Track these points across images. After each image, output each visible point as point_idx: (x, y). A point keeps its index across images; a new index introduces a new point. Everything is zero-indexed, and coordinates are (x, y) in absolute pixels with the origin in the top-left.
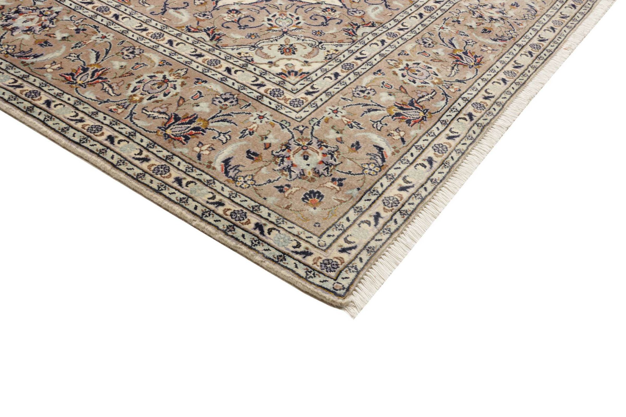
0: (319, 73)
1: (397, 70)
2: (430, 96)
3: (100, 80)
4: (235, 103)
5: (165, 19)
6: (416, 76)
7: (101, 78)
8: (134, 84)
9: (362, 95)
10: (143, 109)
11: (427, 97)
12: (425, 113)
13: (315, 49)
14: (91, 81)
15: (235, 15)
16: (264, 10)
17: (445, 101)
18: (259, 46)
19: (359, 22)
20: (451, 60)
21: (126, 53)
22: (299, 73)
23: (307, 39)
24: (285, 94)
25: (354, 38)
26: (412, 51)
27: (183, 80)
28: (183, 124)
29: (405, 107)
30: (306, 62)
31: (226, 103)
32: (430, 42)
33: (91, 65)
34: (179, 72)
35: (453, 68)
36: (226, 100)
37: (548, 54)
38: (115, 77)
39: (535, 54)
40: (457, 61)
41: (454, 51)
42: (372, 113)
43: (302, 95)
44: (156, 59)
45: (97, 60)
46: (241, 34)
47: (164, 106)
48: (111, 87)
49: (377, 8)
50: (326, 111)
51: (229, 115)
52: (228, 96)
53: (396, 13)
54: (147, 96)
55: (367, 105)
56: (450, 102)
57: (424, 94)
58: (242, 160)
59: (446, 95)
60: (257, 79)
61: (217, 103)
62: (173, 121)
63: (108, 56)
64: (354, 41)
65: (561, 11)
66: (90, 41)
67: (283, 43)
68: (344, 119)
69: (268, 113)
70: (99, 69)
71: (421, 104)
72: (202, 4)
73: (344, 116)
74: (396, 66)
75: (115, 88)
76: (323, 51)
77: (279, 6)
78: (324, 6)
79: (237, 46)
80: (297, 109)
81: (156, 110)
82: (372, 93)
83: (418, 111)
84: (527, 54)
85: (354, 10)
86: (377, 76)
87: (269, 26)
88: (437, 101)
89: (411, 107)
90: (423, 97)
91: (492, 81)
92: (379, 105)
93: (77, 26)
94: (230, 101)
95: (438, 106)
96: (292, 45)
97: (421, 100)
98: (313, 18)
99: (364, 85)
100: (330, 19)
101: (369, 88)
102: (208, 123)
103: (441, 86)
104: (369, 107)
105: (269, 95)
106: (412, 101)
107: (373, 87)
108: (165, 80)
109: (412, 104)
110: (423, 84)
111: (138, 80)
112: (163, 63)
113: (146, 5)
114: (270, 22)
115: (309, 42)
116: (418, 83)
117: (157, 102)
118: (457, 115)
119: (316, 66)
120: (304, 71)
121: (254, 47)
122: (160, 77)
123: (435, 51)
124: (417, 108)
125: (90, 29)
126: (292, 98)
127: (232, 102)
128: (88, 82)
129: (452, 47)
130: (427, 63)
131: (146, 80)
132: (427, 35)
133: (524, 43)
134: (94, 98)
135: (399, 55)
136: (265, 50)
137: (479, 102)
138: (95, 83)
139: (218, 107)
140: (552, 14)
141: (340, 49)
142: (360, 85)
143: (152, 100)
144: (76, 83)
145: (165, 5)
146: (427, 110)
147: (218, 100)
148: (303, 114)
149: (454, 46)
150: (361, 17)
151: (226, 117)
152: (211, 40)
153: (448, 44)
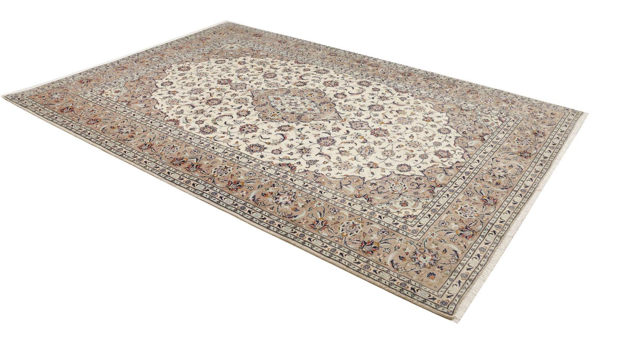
0: (421, 215)
1: (457, 210)
2: (474, 223)
3: (326, 227)
4: (388, 234)
5: (343, 192)
6: (467, 213)
7: (326, 225)
8: (341, 228)
9: (443, 225)
10: (349, 239)
11: (473, 224)
12: (473, 232)
13: (417, 202)
15: (375, 186)
16: (387, 182)
17: (482, 225)
18: (391, 203)
19: (434, 184)
20: (482, 203)
21: (332, 212)
22: (412, 216)
23: (412, 197)
24: (409, 228)
25: (434, 194)
26: (463, 199)
27: (362, 224)
28: (368, 245)
29: (464, 230)
30: (414, 210)
31: (384, 234)
32: (471, 193)
33: (319, 219)
34: (359, 219)
35: (483, 207)
36: (383, 232)
37: (530, 195)
38: (332, 225)
39: (523, 195)
40: (485, 203)
41: (483, 197)
42: (449, 234)
43: (416, 227)
44: (347, 214)
45: (321, 216)
46: (380, 197)
47: (358, 237)
48: (332, 230)
49: (441, 175)
50: (428, 235)
51: (387, 240)
52: (384, 230)
53: (451, 177)
54: (349, 233)
55: (446, 230)
56: (484, 226)
57: (472, 222)
58: (398, 261)
59: (482, 222)
60: (394, 221)
62: (364, 244)
63: (325, 214)
64: (434, 196)
65: (535, 168)
66: (315, 207)
67: (401, 200)
68: (437, 238)
69: (403, 237)
70: (324, 221)
71: (471, 228)
72: (357, 181)
73: (437, 237)
74: (456, 209)
75: (334, 230)
76: (420, 203)
77: (394, 179)
78: (415, 177)
79: (380, 203)
80: (416, 235)
81: (355, 239)
82: (447, 224)
83: (470, 231)
84: (519, 195)
85: (431, 178)
86: (448, 215)
87: (392, 191)
88: (478, 226)
89: (466, 230)
90: (471, 224)
91: (503, 213)
92: (452, 230)
93: (306, 199)
94: (385, 233)
95: (479, 228)
96: (405, 201)
97: (470, 226)
98: (412, 185)
99: (443, 220)
100: (420, 185)
101: (446, 221)
102: (379, 244)
103: (479, 217)
104: (447, 231)
105: (401, 229)
106: (466, 226)
107: (447, 221)
108: (354, 225)
109: (466, 228)
110: (470, 217)
111: (342, 225)
112: (350, 216)
113: (332, 184)
114: (392, 189)
115: (413, 199)
116: (468, 217)
117: (354, 235)
118: (488, 232)
119: (419, 211)
120: (414, 215)
121: (388, 203)
122: (351, 223)
123: (474, 198)
124: (469, 230)
125: (312, 200)
126: (412, 229)
127: (386, 233)
128: (322, 228)
129: (481, 195)
130: (471, 205)
131: (346, 225)
132: (469, 189)
133: (517, 189)
134: (327, 236)
135: (457, 202)
136: (394, 205)
137: (498, 224)
138: (325, 228)
139: (381, 236)
140: (531, 170)
141: (429, 201)
142: (441, 220)
143: (352, 235)
144: (317, 229)
145: (341, 183)
146: (474, 231)
147: (380, 233)
148: (419, 237)
149: (483, 194)
150: (435, 182)
151: (386, 241)
152: (368, 201)
153: (480, 194)
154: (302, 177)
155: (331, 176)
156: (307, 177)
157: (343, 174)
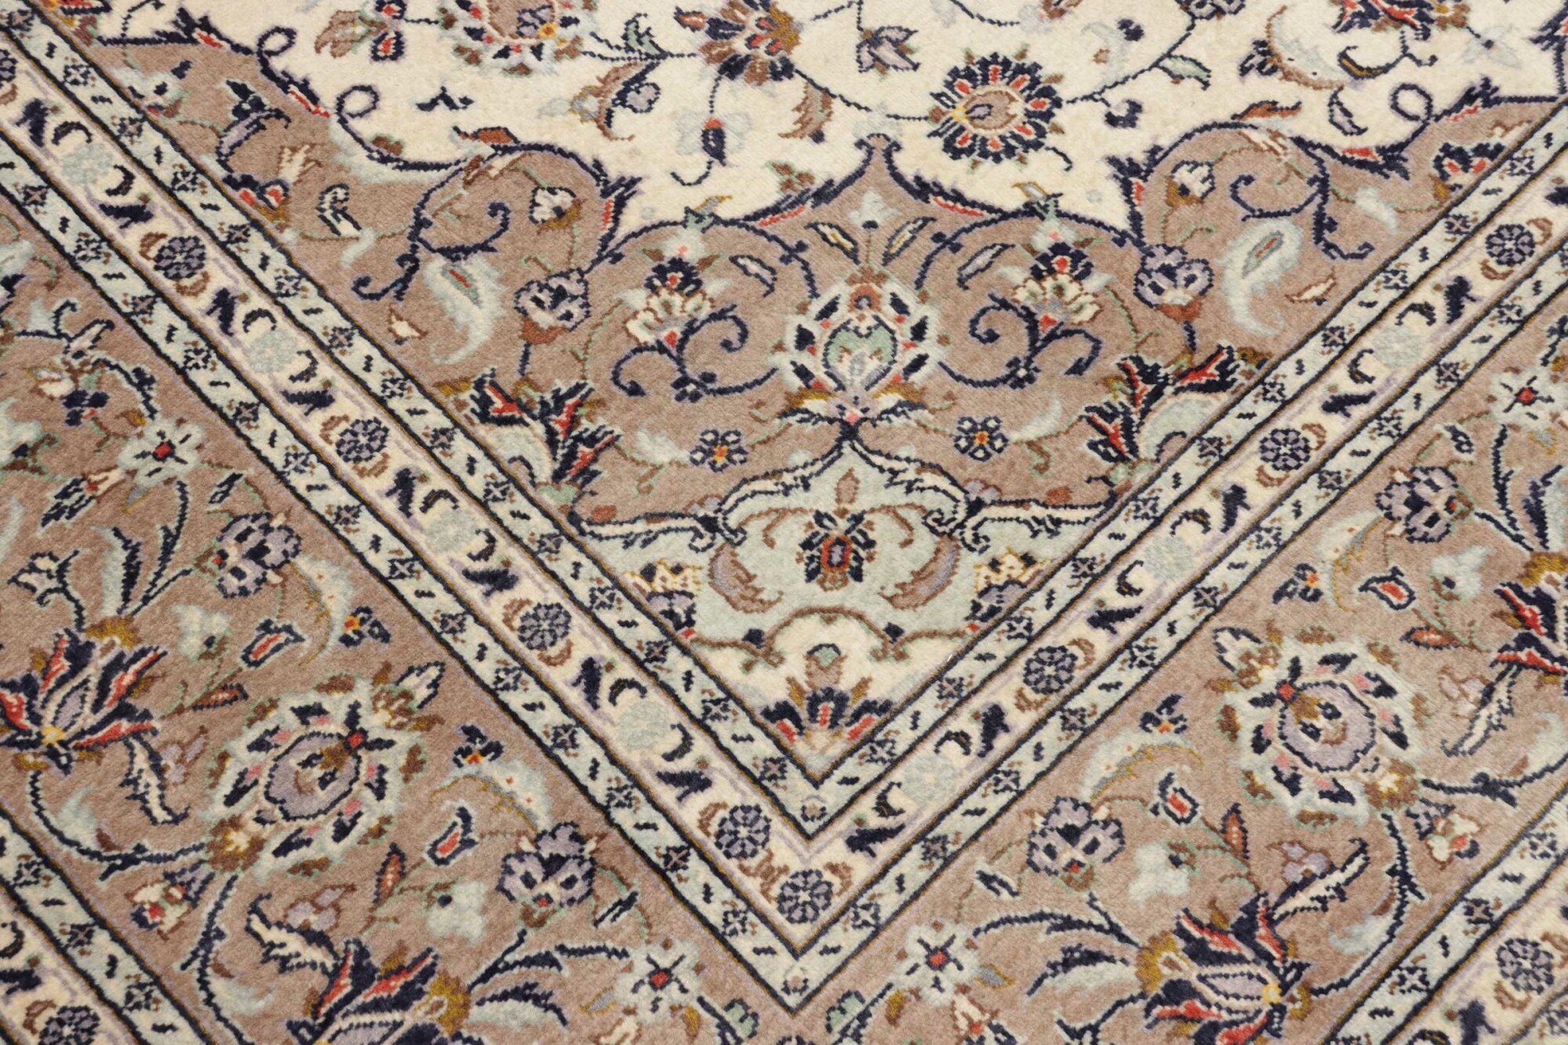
0: (929, 708)
1: (1239, 699)
2: (1338, 877)
3: (124, 727)
4: (579, 888)
5: (402, 329)
6: (1312, 747)
7: (131, 713)
9: (1068, 853)
10: (254, 909)
11: (1318, 889)
12: (1285, 987)
13: (947, 546)
14: (94, 730)
15: (677, 300)
16: (795, 269)
17: (1388, 920)
18: (733, 521)
19: (1165, 355)
20: (1499, 635)
21: (234, 557)
22: (853, 706)
23: (929, 479)
24: (774, 843)
25: (1120, 474)
26: (1342, 565)
27: (416, 737)
28: (377, 1006)
29: (1215, 945)
30: (894, 631)
31: (551, 888)
32: (1439, 505)
33: (101, 628)
34: (411, 681)
35: (1489, 692)
36: (552, 865)
38: (180, 710)
40: (1525, 641)
41: (1531, 569)
42: (1078, 973)
43: (833, 849)
44: (341, 598)
45: (126, 597)
46: (676, 434)
47: (328, 897)
48: (159, 770)
49: (1273, 243)
50: (902, 955)
51: (547, 960)
52: (561, 846)
53: (1350, 273)
54: (280, 829)
55: (1068, 924)
56: (1412, 925)
57: (1314, 866)
59: (1405, 878)
60: (685, 745)
61: (514, 884)
62: (346, 984)
63: (168, 573)
64: (1113, 497)
66: (115, 476)
67: (828, 506)
68: (963, 1004)
69: (689, 948)
70: (129, 651)
71: (1284, 930)
72: (559, 212)
73: (963, 989)
74: (1247, 677)
75: (173, 775)
76: (974, 557)
77: (860, 236)
78: (1047, 233)
79: (650, 517)
80: (799, 933)
81: (296, 920)
82: (1107, 845)
83: (1261, 970)
85: (1171, 260)
86: (1156, 737)
87: (796, 383)
88: (1358, 917)
89: (1240, 948)
90: (1308, 880)
92: (1114, 930)
93: (75, 374)
94: (563, 875)
95: (1351, 948)
96: (858, 519)
97: (1291, 904)
98: (981, 329)
99: (1085, 795)
100: (1052, 337)
101: (1101, 814)
102: (466, 1006)
103: (1397, 817)
104: (1072, 938)
105: (710, 845)
106: (1250, 909)
107: (1119, 809)
108: (355, 740)
109: (1245, 930)
110: (1326, 805)
111: (258, 730)
112: (360, 628)
113: (345, 228)
114: (805, 359)
115: (931, 500)
116: (1310, 799)
117: (308, 867)
118: (1417, 1011)
119: (927, 656)
120: (874, 694)
121: (710, 524)
122: (336, 713)
123: (1442, 566)
124: (1263, 956)
125: (124, 395)
126: (796, 866)
127: (570, 882)
128: (82, 733)
129: (1527, 530)
130: (1385, 656)
131: (288, 734)
132: (1444, 451)
134: (90, 842)
135: (1278, 596)
136: (751, 554)
137: (1533, 936)
138: (104, 743)
139: (516, 910)
141: (1048, 550)
142: (1068, 792)
143: (294, 856)
144: (40, 738)
145: (421, 223)
146: (1301, 967)
147: (519, 868)
148: (815, 967)
149: (1542, 535)
150: (1187, 315)
151: (533, 974)
152: (557, 476)
153: (1520, 515)
154: (130, 96)
155: (367, 128)
156: (172, 111)
157: (471, 120)
